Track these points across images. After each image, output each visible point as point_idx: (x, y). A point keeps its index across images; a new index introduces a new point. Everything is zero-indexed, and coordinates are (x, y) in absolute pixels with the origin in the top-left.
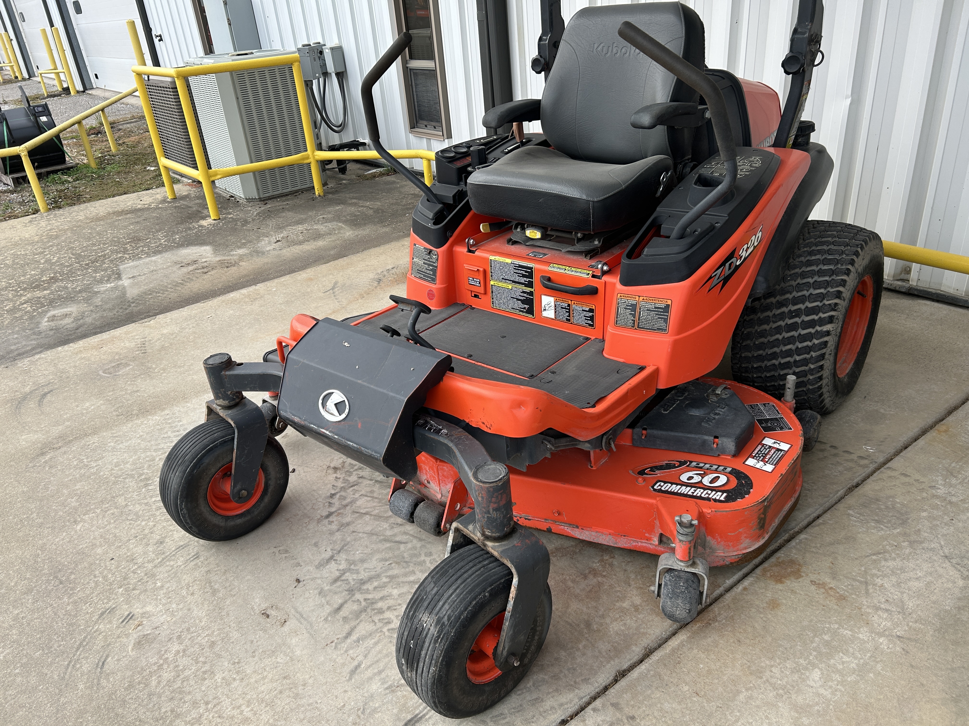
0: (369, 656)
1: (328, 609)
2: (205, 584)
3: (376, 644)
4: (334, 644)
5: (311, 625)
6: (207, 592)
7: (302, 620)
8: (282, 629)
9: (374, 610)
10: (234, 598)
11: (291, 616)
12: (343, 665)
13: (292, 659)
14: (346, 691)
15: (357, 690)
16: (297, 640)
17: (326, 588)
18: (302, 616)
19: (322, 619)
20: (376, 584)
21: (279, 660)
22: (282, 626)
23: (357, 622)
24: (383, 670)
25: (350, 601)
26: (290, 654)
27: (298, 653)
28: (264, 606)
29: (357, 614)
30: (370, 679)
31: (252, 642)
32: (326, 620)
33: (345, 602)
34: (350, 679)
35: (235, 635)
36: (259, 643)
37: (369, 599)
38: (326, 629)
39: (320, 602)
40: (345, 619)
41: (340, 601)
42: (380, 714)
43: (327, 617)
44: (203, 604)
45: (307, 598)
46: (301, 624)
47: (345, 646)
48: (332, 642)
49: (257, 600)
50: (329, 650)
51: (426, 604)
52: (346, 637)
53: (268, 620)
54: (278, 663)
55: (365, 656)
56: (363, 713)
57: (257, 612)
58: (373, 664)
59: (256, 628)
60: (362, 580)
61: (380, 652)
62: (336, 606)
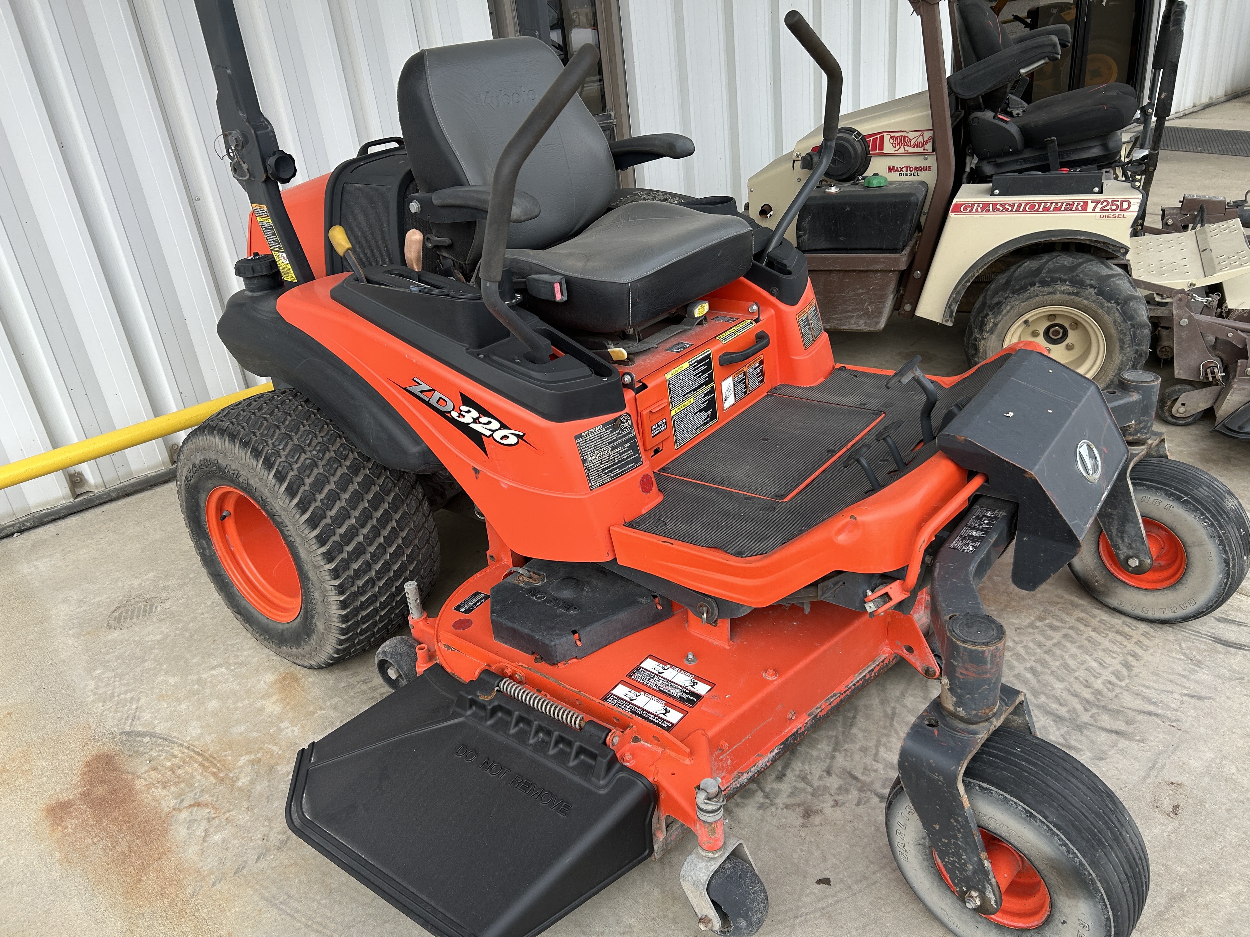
0: (1169, 689)
1: (1123, 743)
2: (1167, 920)
3: (1147, 687)
4: (1174, 724)
5: (1160, 754)
6: (1182, 910)
7: (1159, 765)
8: (1184, 782)
9: (1098, 700)
10: (1170, 863)
11: (1159, 779)
12: (1195, 708)
13: (1224, 758)
14: (1228, 698)
15: (1219, 689)
16: (1192, 762)
17: (1089, 754)
18: (1151, 769)
19: (1143, 745)
20: (1054, 706)
21: (1234, 770)
22: (1181, 785)
23: (1126, 710)
24: (1180, 675)
25: (1099, 724)
26: (1218, 761)
27: (1209, 755)
28: (1162, 818)
29: (1115, 713)
30: (1197, 682)
31: (1228, 810)
32: (1142, 741)
33: (1102, 729)
34: (1210, 698)
35: (1232, 835)
36: (1225, 802)
37: (1084, 707)
38: (1157, 738)
39: (1117, 755)
40: (1128, 723)
41: (1103, 734)
42: (1233, 666)
43: (1138, 741)
44: (1206, 906)
45: (1118, 770)
46: (1165, 765)
47: (1169, 714)
48: (1172, 726)
49: (1157, 831)
50: (1186, 726)
51: (1219, 499)
52: (1157, 715)
53: (1181, 804)
54: (1238, 770)
55: (1172, 692)
56: (1243, 679)
57: (1176, 823)
58: (1177, 684)
59: (1204, 813)
60: (1055, 721)
61: (1157, 682)
62: (1114, 737)
